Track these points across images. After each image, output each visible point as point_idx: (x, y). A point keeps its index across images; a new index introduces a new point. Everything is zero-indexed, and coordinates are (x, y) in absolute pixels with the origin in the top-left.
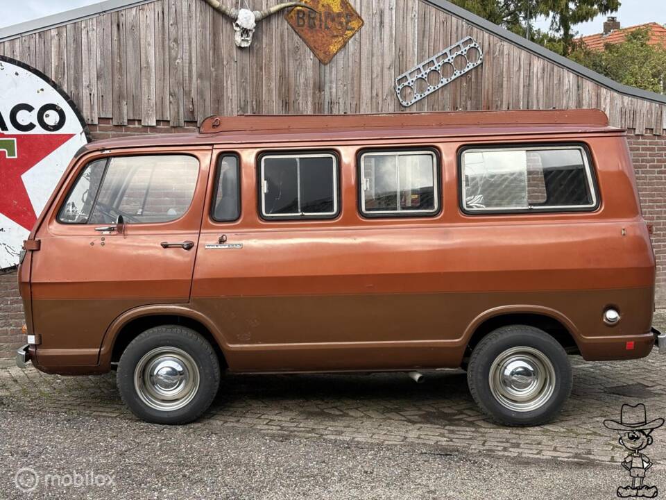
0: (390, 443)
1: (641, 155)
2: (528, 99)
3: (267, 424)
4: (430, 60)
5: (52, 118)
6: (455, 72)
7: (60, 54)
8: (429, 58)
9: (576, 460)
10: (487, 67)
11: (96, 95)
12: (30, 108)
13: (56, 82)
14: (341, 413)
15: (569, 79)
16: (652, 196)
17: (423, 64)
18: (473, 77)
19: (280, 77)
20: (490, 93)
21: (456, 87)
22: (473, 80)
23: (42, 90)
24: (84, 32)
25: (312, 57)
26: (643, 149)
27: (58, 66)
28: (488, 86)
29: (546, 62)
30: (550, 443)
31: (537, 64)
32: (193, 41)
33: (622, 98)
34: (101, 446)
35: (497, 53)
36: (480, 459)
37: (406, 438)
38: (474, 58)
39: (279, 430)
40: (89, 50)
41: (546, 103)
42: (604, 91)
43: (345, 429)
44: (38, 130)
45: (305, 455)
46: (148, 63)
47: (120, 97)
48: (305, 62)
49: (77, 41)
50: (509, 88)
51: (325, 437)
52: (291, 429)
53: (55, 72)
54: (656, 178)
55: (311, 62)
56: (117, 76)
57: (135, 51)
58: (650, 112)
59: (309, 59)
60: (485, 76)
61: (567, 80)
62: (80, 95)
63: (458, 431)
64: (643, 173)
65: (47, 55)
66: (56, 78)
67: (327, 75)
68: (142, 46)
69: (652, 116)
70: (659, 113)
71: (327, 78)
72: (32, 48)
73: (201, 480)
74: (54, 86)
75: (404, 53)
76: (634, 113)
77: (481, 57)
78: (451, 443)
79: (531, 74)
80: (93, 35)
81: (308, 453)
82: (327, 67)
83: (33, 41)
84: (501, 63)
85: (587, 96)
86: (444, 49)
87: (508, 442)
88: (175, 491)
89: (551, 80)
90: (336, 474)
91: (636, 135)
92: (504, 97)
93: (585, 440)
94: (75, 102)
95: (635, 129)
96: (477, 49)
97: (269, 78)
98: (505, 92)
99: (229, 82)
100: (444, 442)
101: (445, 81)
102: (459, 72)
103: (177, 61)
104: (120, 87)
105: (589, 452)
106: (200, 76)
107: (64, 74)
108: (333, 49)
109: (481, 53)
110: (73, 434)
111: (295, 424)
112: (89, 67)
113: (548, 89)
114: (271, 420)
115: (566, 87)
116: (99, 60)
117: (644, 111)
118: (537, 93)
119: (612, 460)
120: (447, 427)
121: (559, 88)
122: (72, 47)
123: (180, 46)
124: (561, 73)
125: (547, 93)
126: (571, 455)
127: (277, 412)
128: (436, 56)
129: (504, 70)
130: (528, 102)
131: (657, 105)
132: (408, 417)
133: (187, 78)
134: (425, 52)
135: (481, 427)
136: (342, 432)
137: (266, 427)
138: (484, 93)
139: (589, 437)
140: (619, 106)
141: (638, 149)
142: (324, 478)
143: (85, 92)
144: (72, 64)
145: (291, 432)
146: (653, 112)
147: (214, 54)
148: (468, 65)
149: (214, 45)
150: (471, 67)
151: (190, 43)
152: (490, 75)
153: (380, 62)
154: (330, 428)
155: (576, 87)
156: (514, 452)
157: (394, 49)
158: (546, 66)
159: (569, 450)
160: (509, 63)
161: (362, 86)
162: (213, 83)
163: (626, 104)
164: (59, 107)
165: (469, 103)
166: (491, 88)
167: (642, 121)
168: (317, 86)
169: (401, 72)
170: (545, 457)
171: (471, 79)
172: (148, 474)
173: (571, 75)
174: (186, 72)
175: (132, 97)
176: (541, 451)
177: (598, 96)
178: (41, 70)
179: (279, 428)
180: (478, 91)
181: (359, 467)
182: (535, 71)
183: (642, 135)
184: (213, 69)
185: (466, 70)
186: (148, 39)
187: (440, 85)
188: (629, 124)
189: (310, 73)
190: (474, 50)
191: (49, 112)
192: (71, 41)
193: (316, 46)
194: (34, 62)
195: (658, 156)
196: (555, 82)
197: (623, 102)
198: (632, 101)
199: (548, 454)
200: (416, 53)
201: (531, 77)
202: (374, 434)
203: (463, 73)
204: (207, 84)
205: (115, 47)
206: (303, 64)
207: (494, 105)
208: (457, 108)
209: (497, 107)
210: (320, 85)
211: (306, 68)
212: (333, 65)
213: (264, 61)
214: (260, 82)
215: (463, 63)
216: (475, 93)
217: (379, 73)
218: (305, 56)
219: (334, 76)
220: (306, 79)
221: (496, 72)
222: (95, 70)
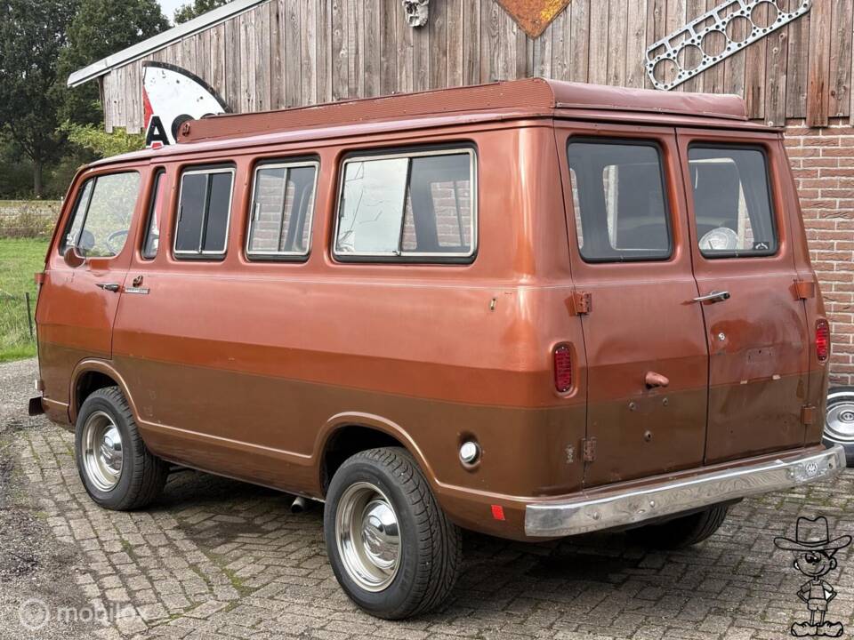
4: (707, 15)
6: (754, 31)
7: (218, 55)
8: (707, 11)
11: (254, 101)
13: (215, 89)
17: (694, 22)
18: (791, 36)
19: (470, 61)
20: (825, 60)
21: (758, 54)
22: (790, 41)
23: (202, 98)
24: (242, 28)
25: (515, 30)
27: (216, 70)
28: (822, 47)
32: (361, 25)
38: (792, 6)
40: (248, 49)
46: (308, 58)
47: (280, 102)
48: (506, 38)
49: (235, 40)
53: (214, 77)
55: (514, 37)
56: (276, 77)
59: (512, 33)
60: (814, 32)
62: (239, 101)
65: (207, 58)
66: (215, 83)
67: (538, 53)
68: (302, 38)
71: (538, 58)
72: (193, 52)
74: (213, 93)
75: (664, 9)
80: (251, 29)
82: (538, 42)
83: (193, 43)
97: (454, 66)
99: (404, 73)
101: (734, 47)
102: (761, 30)
103: (341, 52)
104: (279, 89)
106: (368, 69)
107: (222, 79)
108: (546, 15)
112: (248, 68)
116: (257, 59)
122: (230, 46)
123: (345, 34)
128: (719, 8)
133: (353, 73)
138: (814, 59)
143: (244, 98)
144: (231, 67)
147: (385, 38)
148: (779, 17)
149: (386, 28)
150: (786, 20)
151: (357, 28)
152: (826, 30)
153: (623, 26)
157: (645, 4)
161: (592, 65)
162: (383, 77)
165: (782, 78)
166: (826, 51)
168: (523, 70)
169: (656, 37)
171: (786, 40)
174: (352, 65)
175: (291, 101)
178: (201, 77)
180: (801, 58)
184: (382, 59)
185: (776, 25)
186: (310, 29)
187: (726, 54)
189: (513, 53)
192: (229, 40)
193: (521, 15)
200: (684, 7)
203: (769, 31)
204: (376, 79)
205: (274, 42)
206: (502, 41)
207: (834, 81)
208: (759, 89)
209: (839, 83)
210: (527, 68)
211: (506, 46)
212: (547, 37)
213: (448, 43)
214: (443, 72)
215: (771, 14)
216: (796, 62)
217: (621, 43)
218: (505, 30)
219: (547, 54)
220: (506, 62)
221: (839, 26)
222: (254, 71)
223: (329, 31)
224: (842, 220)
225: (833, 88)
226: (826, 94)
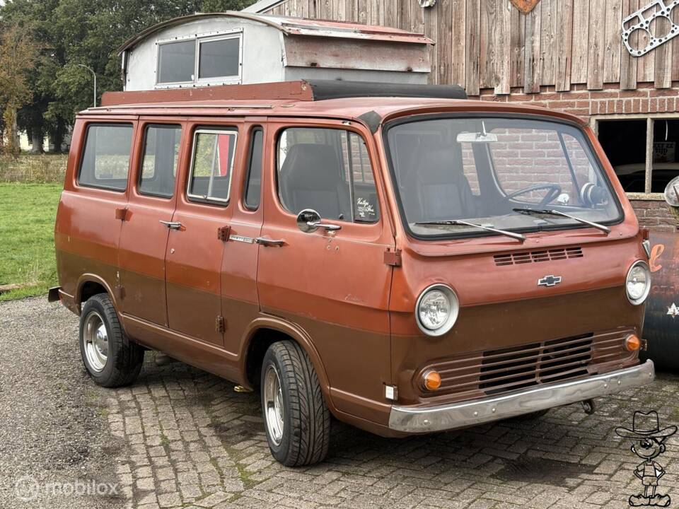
19: (471, 35)
24: (287, 13)
25: (510, 7)
48: (501, 14)
55: (509, 14)
59: (507, 10)
67: (529, 26)
71: (528, 30)
82: (529, 17)
97: (458, 39)
147: (401, 18)
149: (402, 9)
153: (602, 1)
161: (575, 36)
168: (516, 40)
169: (631, 10)
186: (340, 12)
189: (508, 27)
206: (499, 17)
210: (519, 39)
211: (502, 21)
212: (537, 12)
213: (453, 20)
214: (449, 44)
217: (600, 16)
218: (501, 8)
219: (537, 27)
220: (501, 34)
223: (356, 13)
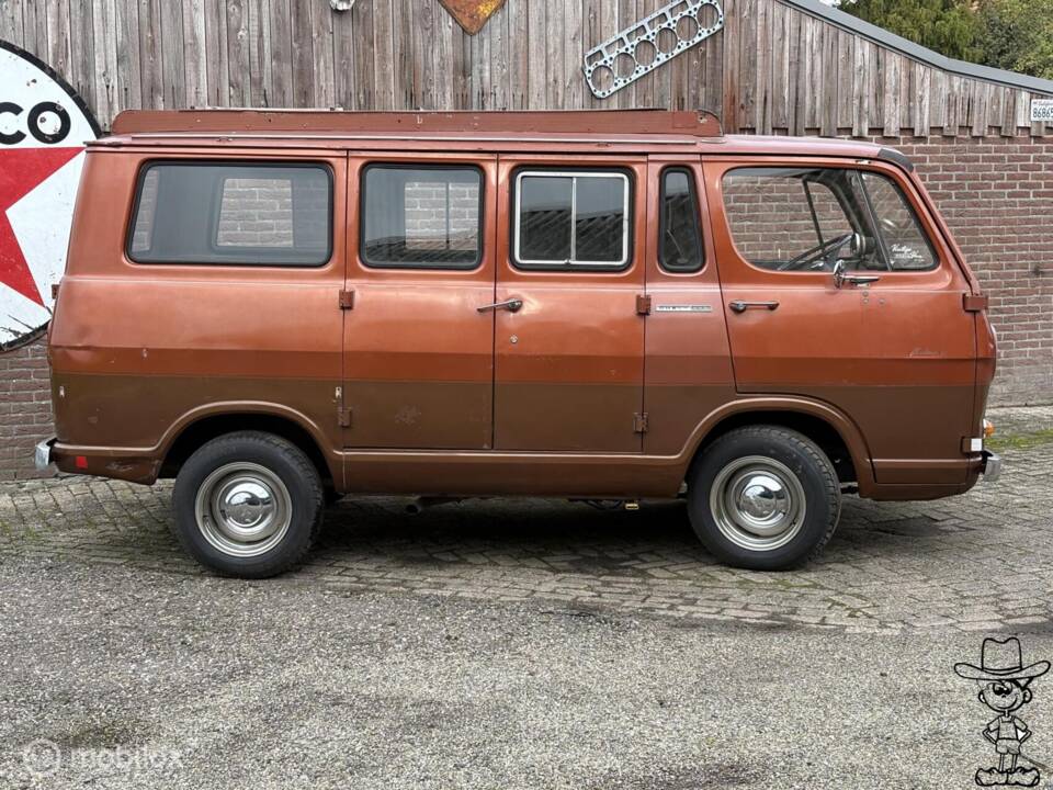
0: (509, 599)
1: (982, 168)
2: (797, 81)
3: (339, 574)
4: (639, 24)
5: (50, 123)
6: (679, 44)
7: (59, 25)
8: (637, 22)
9: (768, 622)
10: (729, 36)
11: (116, 88)
12: (16, 110)
13: (55, 69)
14: (457, 559)
15: (863, 52)
16: (1000, 232)
17: (628, 31)
18: (708, 50)
19: (401, 55)
20: (736, 75)
21: (681, 66)
22: (708, 55)
23: (34, 81)
25: (451, 24)
26: (984, 159)
27: (58, 45)
28: (733, 62)
29: (826, 26)
30: (743, 599)
31: (811, 29)
32: (265, 2)
33: (950, 80)
34: (83, 603)
35: (746, 13)
36: (628, 620)
37: (534, 592)
38: (709, 21)
39: (355, 582)
40: (105, 20)
41: (826, 89)
42: (919, 69)
43: (450, 581)
44: (29, 142)
45: (370, 616)
46: (194, 37)
47: (153, 90)
48: (440, 31)
49: (86, 7)
50: (765, 68)
51: (417, 591)
52: (373, 581)
53: (54, 54)
54: (1006, 204)
55: (450, 31)
56: (148, 59)
57: (175, 21)
58: (996, 99)
59: (447, 27)
60: (727, 48)
61: (861, 52)
62: (92, 87)
63: (617, 582)
64: (985, 195)
65: (40, 29)
66: (55, 63)
67: (476, 51)
68: (185, 12)
69: (999, 108)
70: (1011, 101)
71: (476, 56)
72: (18, 18)
73: (206, 649)
74: (53, 75)
75: (598, 15)
76: (970, 102)
77: (721, 19)
78: (597, 599)
79: (802, 44)
81: (376, 612)
82: (476, 39)
83: (19, 7)
84: (754, 28)
85: (893, 77)
86: (661, 7)
87: (681, 597)
88: (163, 663)
89: (835, 54)
90: (404, 639)
91: (973, 137)
92: (759, 80)
93: (795, 595)
94: (85, 99)
95: (971, 128)
96: (714, 7)
97: (384, 58)
98: (759, 74)
99: (322, 63)
100: (586, 597)
101: (663, 58)
102: (685, 43)
103: (241, 33)
104: (152, 74)
105: (794, 612)
106: (276, 56)
107: (67, 57)
108: (484, 10)
109: (721, 13)
110: (49, 586)
111: (381, 574)
112: (105, 45)
113: (829, 68)
114: (347, 569)
115: (859, 64)
116: (119, 34)
117: (987, 98)
118: (812, 75)
119: (823, 622)
120: (602, 578)
121: (846, 66)
122: (78, 15)
123: (244, 11)
124: (851, 42)
125: (828, 75)
126: (766, 614)
127: (361, 557)
128: (649, 19)
129: (759, 39)
130: (797, 88)
131: (1008, 90)
132: (552, 564)
133: (256, 60)
134: (632, 12)
135: (653, 577)
136: (445, 584)
137: (336, 578)
138: (727, 73)
139: (803, 591)
140: (945, 92)
141: (977, 160)
142: (385, 646)
143: (99, 83)
144: (79, 41)
145: (371, 584)
146: (1002, 100)
147: (297, 21)
148: (700, 31)
149: (298, 8)
150: (705, 35)
151: (260, 6)
152: (736, 47)
153: (560, 29)
154: (429, 580)
155: (874, 63)
156: (683, 611)
157: (581, 8)
158: (825, 30)
159: (766, 608)
160: (765, 27)
161: (531, 68)
162: (295, 66)
163: (956, 89)
164: (60, 107)
165: (702, 90)
166: (736, 66)
167: (982, 115)
168: (460, 66)
169: (593, 44)
170: (724, 618)
171: (704, 54)
172: (133, 641)
173: (867, 44)
174: (255, 50)
175: (171, 90)
176: (723, 609)
177: (910, 76)
178: (32, 52)
179: (355, 579)
180: (717, 73)
181: (443, 632)
182: (808, 40)
183: (983, 137)
184: (295, 45)
185: (697, 39)
186: (195, 2)
187: (656, 64)
188: (961, 119)
189: (449, 49)
190: (709, 9)
191: (45, 114)
192: (76, 6)
193: (458, 7)
194: (21, 39)
195: (1010, 170)
196: (841, 56)
197: (951, 86)
198: (966, 84)
199: (731, 613)
200: (616, 15)
201: (802, 50)
202: (489, 587)
203: (691, 44)
204: (287, 68)
205: (145, 14)
206: (438, 35)
207: (743, 95)
208: (683, 99)
209: (747, 96)
210: (464, 67)
211: (442, 41)
212: (485, 35)
213: (375, 32)
214: (370, 64)
215: (692, 29)
216: (712, 75)
217: (559, 46)
218: (440, 23)
219: (486, 52)
220: (442, 58)
221: (746, 43)
222: (115, 49)
223: (223, 5)
224: (749, 223)
225: (742, 101)
226: (737, 107)
